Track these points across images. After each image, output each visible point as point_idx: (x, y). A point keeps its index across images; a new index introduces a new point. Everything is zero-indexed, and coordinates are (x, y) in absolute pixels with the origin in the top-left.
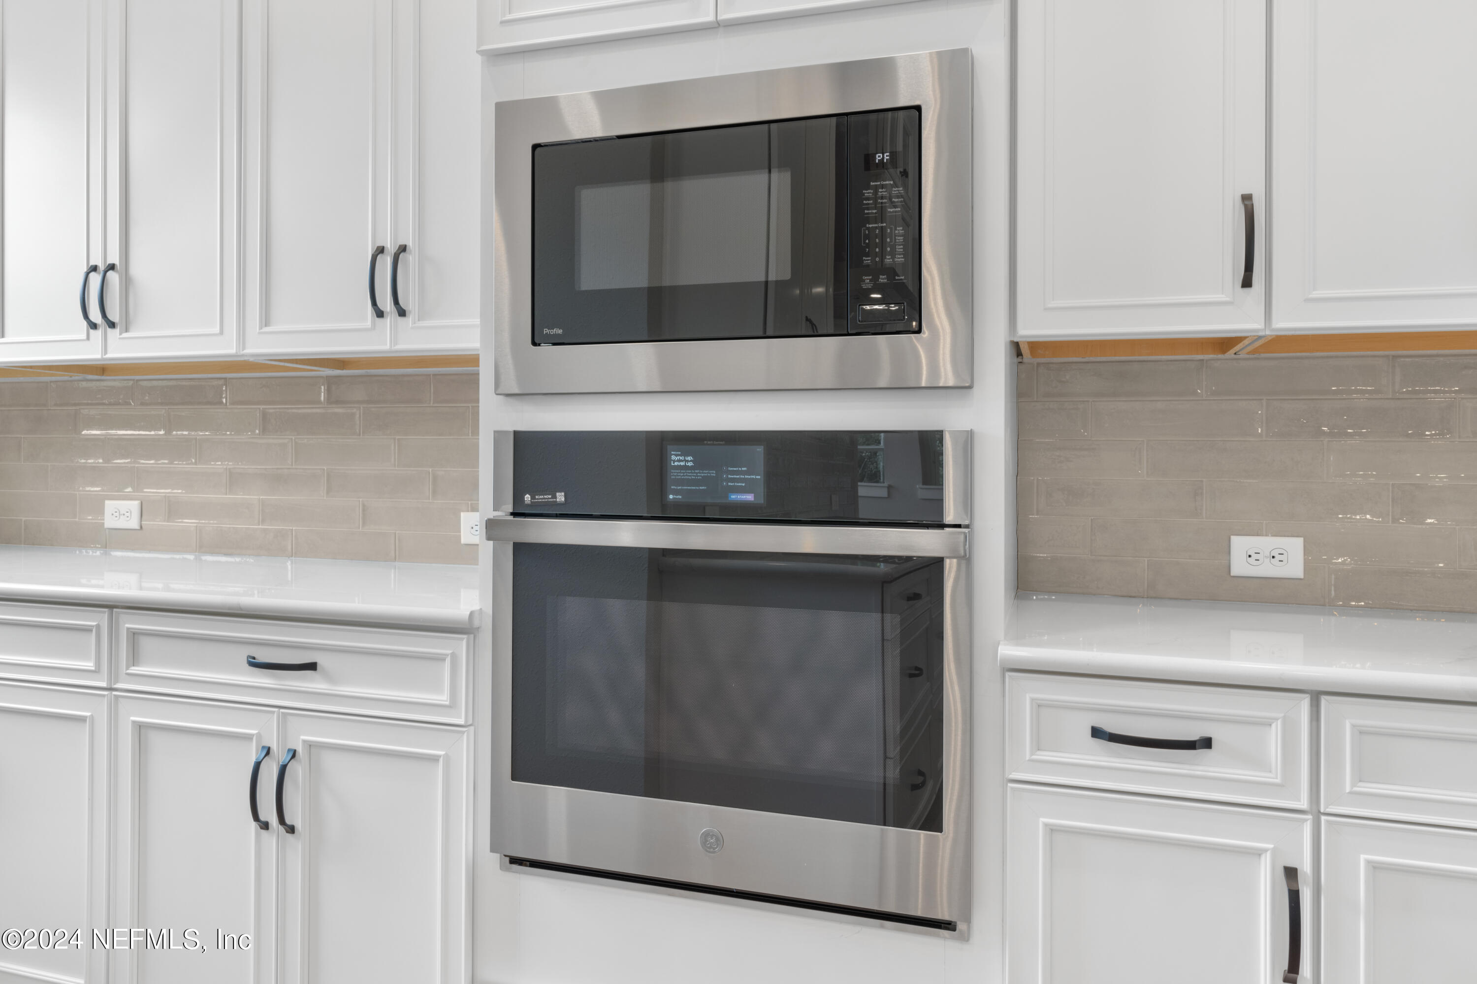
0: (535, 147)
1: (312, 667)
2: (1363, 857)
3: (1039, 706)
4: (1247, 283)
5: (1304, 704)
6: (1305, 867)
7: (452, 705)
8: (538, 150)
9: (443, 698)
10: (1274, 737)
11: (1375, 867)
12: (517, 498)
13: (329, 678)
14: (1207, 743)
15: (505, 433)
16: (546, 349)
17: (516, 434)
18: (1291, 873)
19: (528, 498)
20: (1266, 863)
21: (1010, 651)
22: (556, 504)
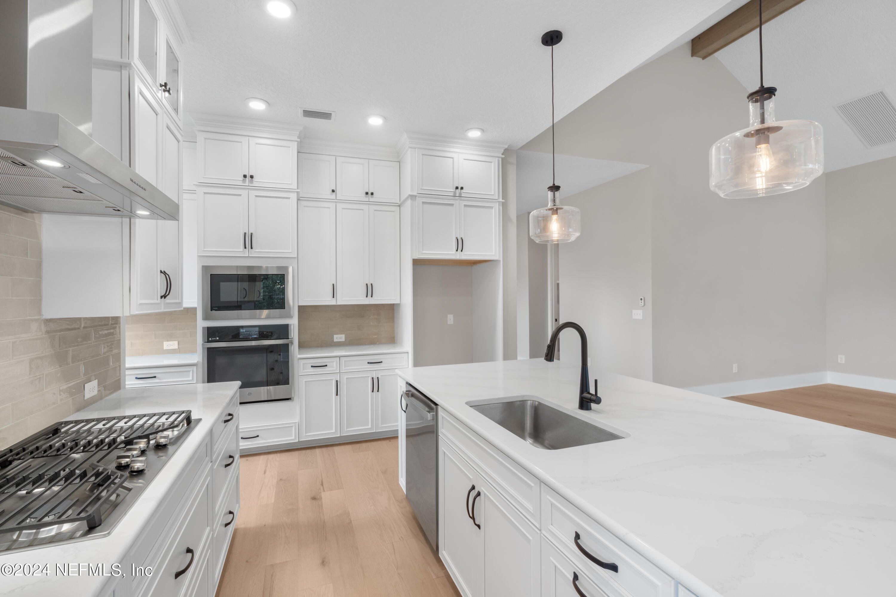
0: (211, 275)
1: (155, 377)
2: (345, 377)
3: (304, 364)
4: (333, 297)
5: (338, 358)
6: (339, 380)
7: (193, 379)
8: (212, 275)
9: (191, 378)
10: (335, 363)
11: (347, 378)
12: (208, 339)
13: (159, 379)
14: (326, 366)
15: (205, 327)
16: (214, 311)
17: (207, 327)
18: (337, 381)
19: (210, 339)
20: (334, 380)
21: (299, 356)
22: (217, 340)
